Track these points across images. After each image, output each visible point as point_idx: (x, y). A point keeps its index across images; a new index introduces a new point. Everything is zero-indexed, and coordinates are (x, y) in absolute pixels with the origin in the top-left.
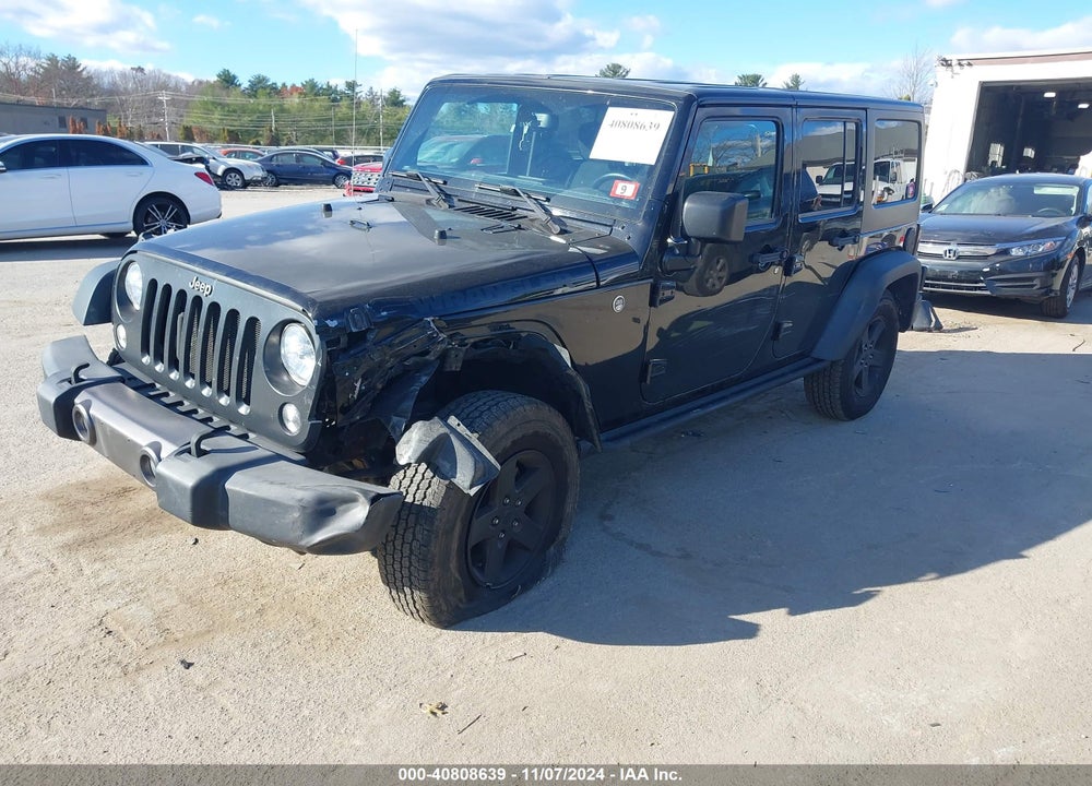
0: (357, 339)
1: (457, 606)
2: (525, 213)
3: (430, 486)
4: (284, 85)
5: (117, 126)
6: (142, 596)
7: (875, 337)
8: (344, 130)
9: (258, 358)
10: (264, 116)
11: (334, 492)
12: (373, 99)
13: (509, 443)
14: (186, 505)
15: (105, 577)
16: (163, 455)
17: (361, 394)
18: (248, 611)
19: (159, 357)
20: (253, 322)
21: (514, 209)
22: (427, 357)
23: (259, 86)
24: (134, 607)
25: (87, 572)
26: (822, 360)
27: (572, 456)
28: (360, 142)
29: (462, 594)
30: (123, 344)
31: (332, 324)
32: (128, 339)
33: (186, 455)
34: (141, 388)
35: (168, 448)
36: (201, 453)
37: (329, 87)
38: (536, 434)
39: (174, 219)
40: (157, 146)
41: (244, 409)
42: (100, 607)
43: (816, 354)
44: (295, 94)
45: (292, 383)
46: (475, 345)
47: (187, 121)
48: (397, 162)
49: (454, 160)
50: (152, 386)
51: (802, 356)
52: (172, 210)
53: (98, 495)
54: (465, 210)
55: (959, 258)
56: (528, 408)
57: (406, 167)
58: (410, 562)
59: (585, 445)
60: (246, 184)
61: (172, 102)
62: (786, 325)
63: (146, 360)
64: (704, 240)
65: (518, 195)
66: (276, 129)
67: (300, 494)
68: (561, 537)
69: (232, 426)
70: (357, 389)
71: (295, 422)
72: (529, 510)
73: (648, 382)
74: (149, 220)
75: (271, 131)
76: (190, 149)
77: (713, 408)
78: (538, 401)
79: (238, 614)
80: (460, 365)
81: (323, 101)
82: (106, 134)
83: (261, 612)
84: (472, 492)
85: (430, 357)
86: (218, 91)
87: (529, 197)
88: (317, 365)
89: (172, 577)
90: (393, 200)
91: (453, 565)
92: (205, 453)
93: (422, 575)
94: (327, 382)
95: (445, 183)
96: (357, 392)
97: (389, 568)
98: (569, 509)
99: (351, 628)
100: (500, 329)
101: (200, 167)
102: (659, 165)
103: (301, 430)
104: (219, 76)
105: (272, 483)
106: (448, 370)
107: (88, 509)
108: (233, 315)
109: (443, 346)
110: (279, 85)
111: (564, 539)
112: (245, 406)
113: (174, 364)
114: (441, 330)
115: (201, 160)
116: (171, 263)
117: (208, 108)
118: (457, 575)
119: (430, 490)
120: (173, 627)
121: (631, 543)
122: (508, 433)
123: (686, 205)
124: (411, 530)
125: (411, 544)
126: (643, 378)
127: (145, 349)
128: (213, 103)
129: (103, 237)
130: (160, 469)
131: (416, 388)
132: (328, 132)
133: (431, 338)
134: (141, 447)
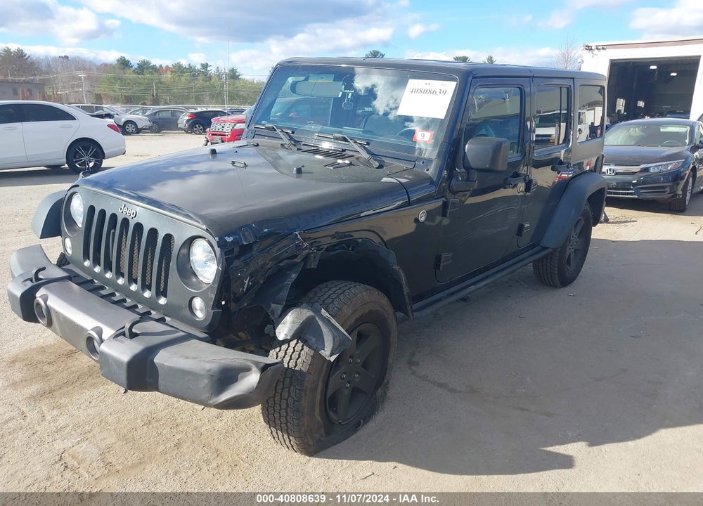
0: (246, 249)
1: (319, 440)
2: (351, 153)
3: (299, 357)
4: (161, 66)
5: (51, 93)
6: (89, 435)
7: (578, 231)
8: (202, 95)
9: (173, 264)
10: (149, 86)
11: (234, 363)
12: (219, 75)
13: (353, 321)
14: (123, 376)
15: (62, 421)
16: (105, 336)
17: (249, 288)
18: (169, 446)
19: (96, 262)
20: (168, 238)
21: (344, 150)
22: (295, 260)
23: (144, 67)
24: (84, 445)
25: (48, 417)
26: (547, 248)
27: (392, 323)
28: (211, 103)
29: (323, 431)
30: (70, 252)
31: (230, 239)
32: (73, 248)
33: (121, 338)
34: (83, 283)
35: (108, 332)
36: (133, 336)
37: (190, 67)
38: (371, 312)
39: (93, 156)
40: (79, 107)
41: (162, 301)
42: (59, 446)
43: (544, 244)
44: (169, 73)
45: (200, 282)
46: (327, 250)
47: (98, 91)
48: (257, 118)
49: (278, 114)
50: (92, 281)
51: (534, 246)
52: (92, 150)
53: (52, 357)
54: (309, 151)
55: (616, 174)
56: (364, 294)
57: (264, 122)
58: (287, 413)
59: (400, 314)
60: (138, 131)
61: (89, 78)
62: (526, 225)
63: (87, 263)
64: (480, 170)
65: (347, 141)
66: (156, 95)
67: (208, 366)
68: (386, 381)
69: (152, 312)
70: (246, 285)
71: (201, 310)
72: (365, 365)
73: (441, 269)
74: (77, 157)
75: (153, 96)
76: (102, 109)
77: (482, 284)
78: (371, 288)
79: (161, 448)
80: (316, 264)
81: (186, 76)
82: (44, 99)
83: (177, 445)
84: (332, 359)
85: (298, 260)
86: (117, 70)
87: (355, 142)
88: (218, 269)
89: (110, 420)
90: (257, 145)
91: (317, 412)
92: (136, 335)
93: (296, 422)
94: (225, 280)
95: (293, 133)
96: (245, 287)
97: (271, 416)
98: (390, 361)
99: (244, 457)
100: (345, 237)
101: (110, 121)
102: (448, 119)
103: (207, 316)
104: (118, 61)
105: (187, 358)
106: (309, 267)
107: (46, 368)
108: (153, 232)
109: (307, 251)
110: (158, 66)
111: (388, 382)
112: (163, 298)
113: (108, 267)
114: (305, 240)
115: (109, 116)
116: (105, 194)
117: (111, 82)
118: (319, 419)
119: (299, 360)
120: (114, 461)
121: (434, 383)
122: (352, 314)
123: (467, 146)
124: (287, 389)
125: (287, 400)
126: (437, 266)
127: (86, 256)
128: (114, 78)
129: (46, 169)
130: (103, 348)
131: (289, 282)
132: (191, 96)
133: (298, 246)
134: (87, 330)
